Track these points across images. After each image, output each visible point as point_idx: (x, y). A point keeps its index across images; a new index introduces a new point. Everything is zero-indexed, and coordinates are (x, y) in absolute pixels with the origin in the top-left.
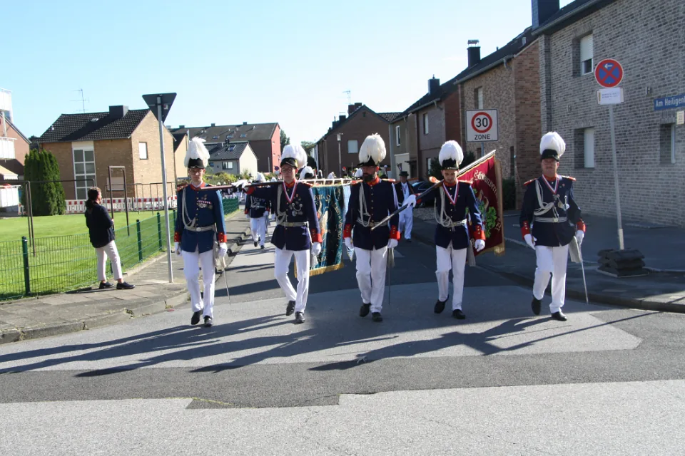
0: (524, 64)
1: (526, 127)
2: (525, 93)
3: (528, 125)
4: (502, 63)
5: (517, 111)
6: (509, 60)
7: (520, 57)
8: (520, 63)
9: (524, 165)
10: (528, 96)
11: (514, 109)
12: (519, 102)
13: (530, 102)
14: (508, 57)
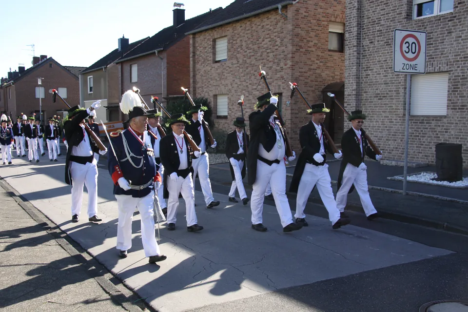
0: (301, 11)
1: (299, 74)
2: (300, 40)
3: (302, 72)
4: (277, 8)
5: (292, 57)
6: (285, 7)
7: (297, 5)
8: (297, 10)
9: (297, 112)
10: (303, 44)
11: (290, 55)
12: (295, 49)
13: (303, 50)
14: (284, 3)
